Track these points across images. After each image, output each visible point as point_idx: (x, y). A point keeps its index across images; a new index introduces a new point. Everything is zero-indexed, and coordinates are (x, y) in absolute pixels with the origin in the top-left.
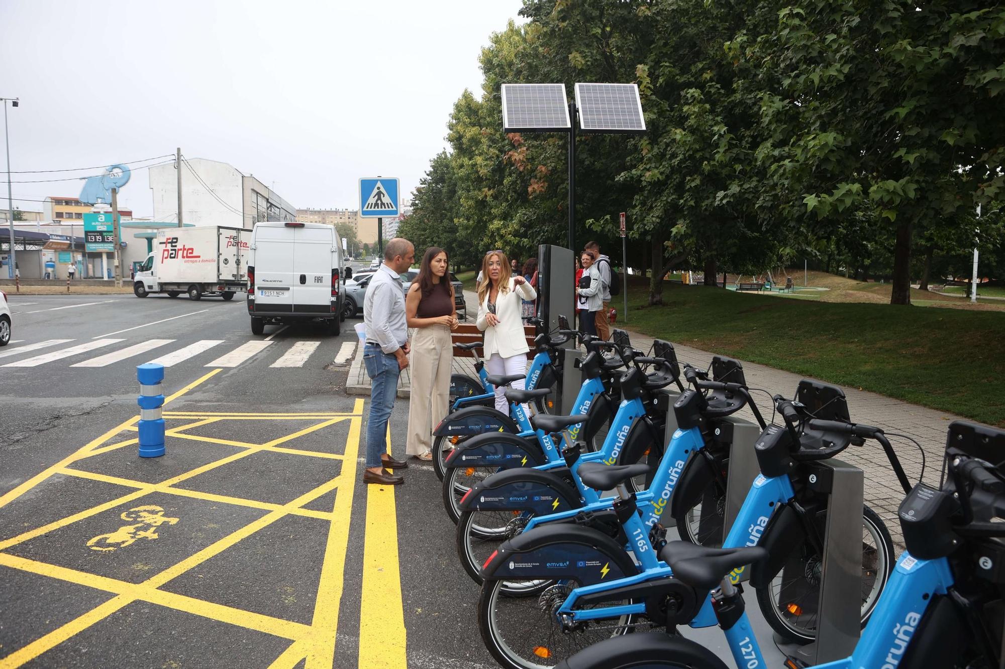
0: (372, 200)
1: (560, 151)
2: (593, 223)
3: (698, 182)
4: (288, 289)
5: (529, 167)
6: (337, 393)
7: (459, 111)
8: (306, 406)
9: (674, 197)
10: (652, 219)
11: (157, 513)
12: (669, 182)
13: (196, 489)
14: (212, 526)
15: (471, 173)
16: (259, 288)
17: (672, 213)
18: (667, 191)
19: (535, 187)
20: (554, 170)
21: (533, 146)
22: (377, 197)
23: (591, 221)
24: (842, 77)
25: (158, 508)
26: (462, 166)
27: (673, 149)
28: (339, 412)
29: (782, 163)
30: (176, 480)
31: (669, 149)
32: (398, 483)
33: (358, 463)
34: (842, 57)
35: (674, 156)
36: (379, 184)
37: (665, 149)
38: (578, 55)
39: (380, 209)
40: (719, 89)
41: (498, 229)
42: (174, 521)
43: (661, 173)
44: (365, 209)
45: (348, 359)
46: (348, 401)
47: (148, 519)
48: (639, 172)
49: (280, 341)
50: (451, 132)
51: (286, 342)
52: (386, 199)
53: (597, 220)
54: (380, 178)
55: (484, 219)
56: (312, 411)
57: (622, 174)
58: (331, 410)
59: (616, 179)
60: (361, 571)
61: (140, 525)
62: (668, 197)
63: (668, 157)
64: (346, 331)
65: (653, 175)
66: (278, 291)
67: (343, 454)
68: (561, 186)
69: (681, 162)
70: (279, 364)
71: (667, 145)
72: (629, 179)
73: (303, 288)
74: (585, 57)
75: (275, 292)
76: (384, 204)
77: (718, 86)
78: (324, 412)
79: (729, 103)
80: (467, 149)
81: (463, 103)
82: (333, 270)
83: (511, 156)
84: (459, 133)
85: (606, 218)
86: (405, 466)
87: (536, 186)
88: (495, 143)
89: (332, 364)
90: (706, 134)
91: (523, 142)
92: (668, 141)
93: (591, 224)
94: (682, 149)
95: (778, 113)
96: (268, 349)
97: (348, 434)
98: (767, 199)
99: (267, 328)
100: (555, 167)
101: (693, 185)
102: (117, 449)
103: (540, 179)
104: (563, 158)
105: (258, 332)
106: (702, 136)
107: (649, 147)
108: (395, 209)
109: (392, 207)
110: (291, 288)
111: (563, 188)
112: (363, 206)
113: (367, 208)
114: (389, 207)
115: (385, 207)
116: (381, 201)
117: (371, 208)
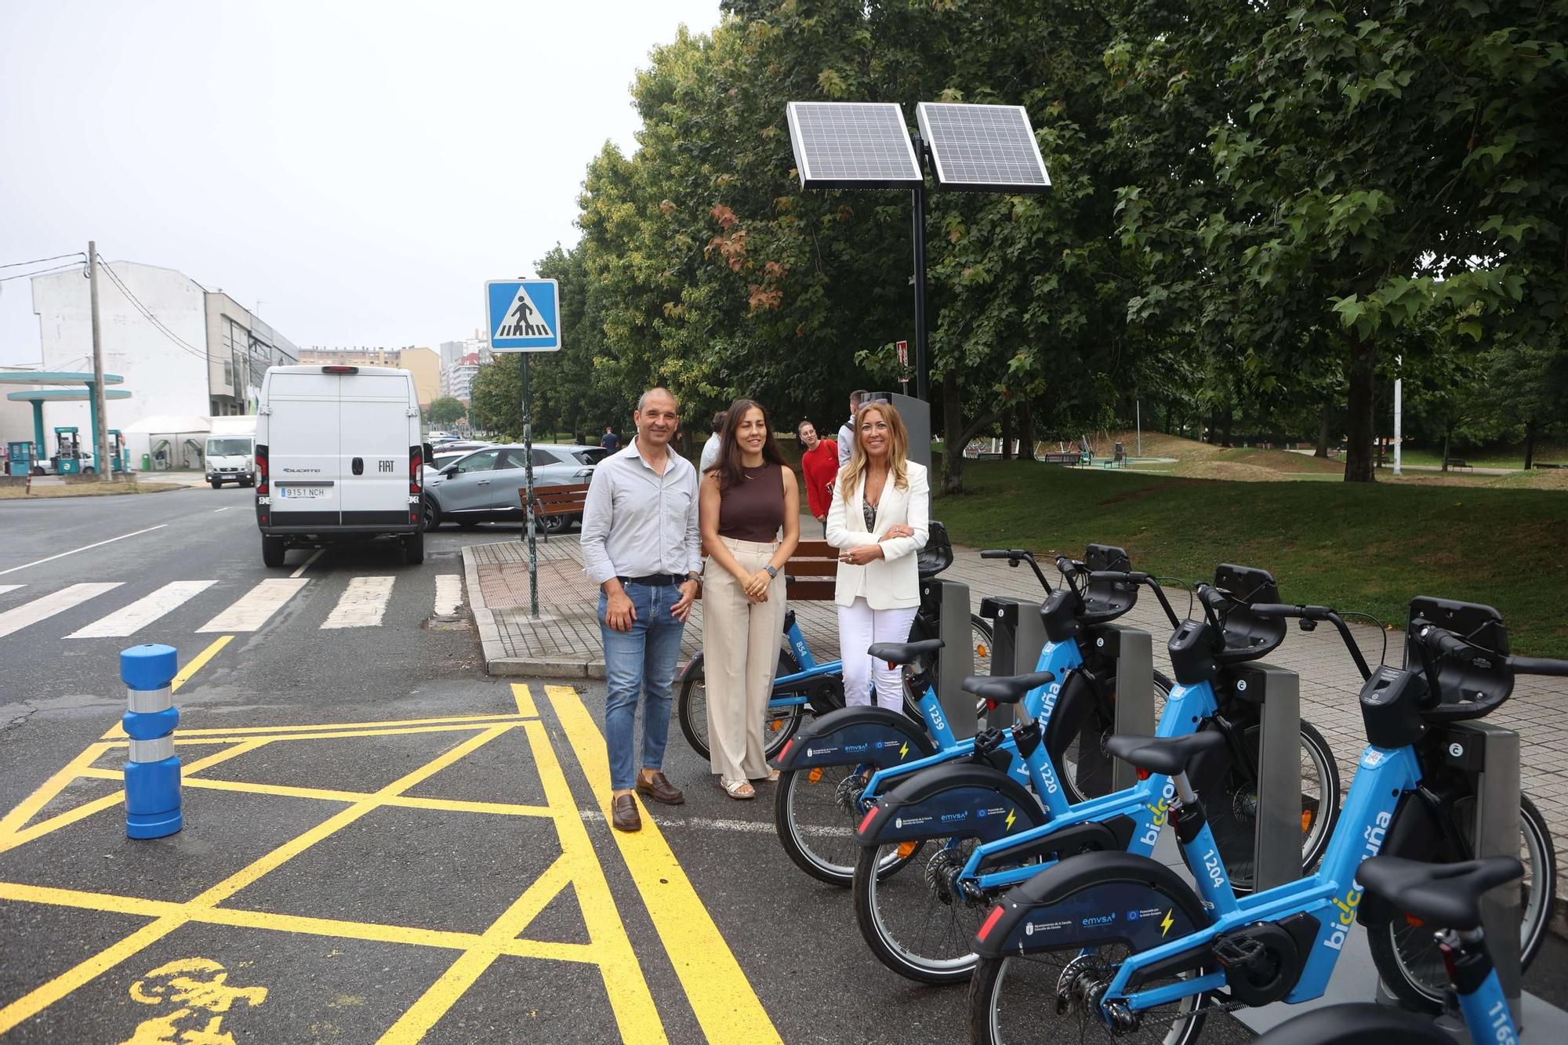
0: (510, 320)
1: (801, 238)
2: (868, 358)
3: (1053, 283)
4: (331, 484)
5: (750, 265)
6: (469, 674)
7: (599, 177)
8: (424, 705)
9: (1011, 310)
10: (977, 348)
11: (210, 977)
12: (1000, 286)
13: (278, 907)
14: (348, 1000)
15: (622, 281)
16: (277, 484)
17: (1010, 336)
18: (998, 301)
19: (760, 299)
20: (792, 272)
21: (755, 228)
22: (518, 315)
23: (863, 353)
24: (1398, 94)
25: (211, 965)
26: (605, 268)
27: (1006, 232)
28: (493, 713)
29: (1265, 245)
30: (226, 889)
31: (998, 230)
33: (587, 824)
34: (1395, 58)
35: (1008, 242)
36: (522, 292)
37: (992, 232)
38: (834, 75)
39: (524, 336)
40: (1076, 132)
41: (675, 374)
42: (257, 995)
43: (988, 271)
45: (457, 608)
46: (497, 690)
47: (198, 994)
48: (949, 271)
49: (319, 578)
50: (584, 212)
51: (333, 580)
53: (873, 351)
54: (522, 281)
55: (646, 356)
56: (439, 713)
58: (473, 709)
61: (182, 1013)
62: (1000, 310)
63: (997, 243)
65: (977, 274)
66: (312, 489)
67: (547, 805)
68: (803, 297)
69: (1023, 251)
70: (335, 620)
71: (994, 225)
73: (358, 481)
74: (845, 78)
75: (307, 490)
76: (532, 327)
77: (1076, 126)
78: (463, 713)
79: (1094, 155)
80: (612, 241)
81: (605, 163)
82: (412, 449)
83: (719, 246)
84: (599, 213)
85: (887, 347)
87: (763, 297)
88: (684, 226)
89: (432, 618)
90: (1064, 205)
91: (737, 222)
92: (996, 217)
93: (864, 359)
94: (1024, 230)
95: (1246, 161)
96: (304, 593)
97: (533, 759)
98: (1222, 308)
99: (290, 555)
100: (796, 263)
101: (1046, 288)
102: (75, 824)
103: (770, 284)
104: (807, 249)
105: (276, 561)
106: (1058, 207)
107: (962, 228)
108: (551, 335)
109: (547, 333)
110: (336, 482)
111: (807, 300)
112: (493, 333)
113: (502, 334)
114: (540, 333)
115: (534, 334)
116: (527, 322)
117: (508, 334)
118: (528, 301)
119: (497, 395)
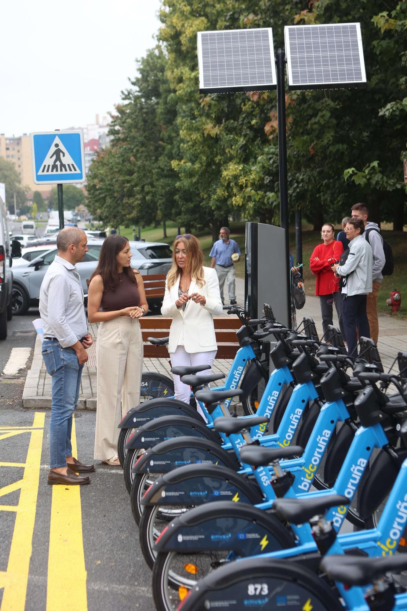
0: (49, 161)
2: (354, 174)
6: (10, 407)
22: (54, 157)
23: (350, 170)
28: (16, 426)
32: (85, 483)
33: (42, 470)
36: (57, 140)
39: (59, 172)
41: (236, 177)
44: (40, 173)
45: (21, 370)
46: (26, 415)
50: (163, 26)
52: (67, 159)
53: (360, 169)
54: (57, 132)
57: (389, 106)
58: (5, 424)
59: (381, 114)
60: (48, 542)
64: (14, 333)
67: (25, 463)
68: (313, 120)
72: (397, 113)
76: (64, 166)
84: (174, 27)
85: (372, 165)
86: (92, 470)
89: (1, 376)
93: (351, 176)
97: (28, 445)
108: (78, 171)
109: (75, 170)
111: (315, 123)
112: (37, 170)
113: (43, 171)
114: (71, 170)
115: (66, 170)
116: (61, 162)
117: (48, 171)
118: (62, 147)
119: (101, 189)
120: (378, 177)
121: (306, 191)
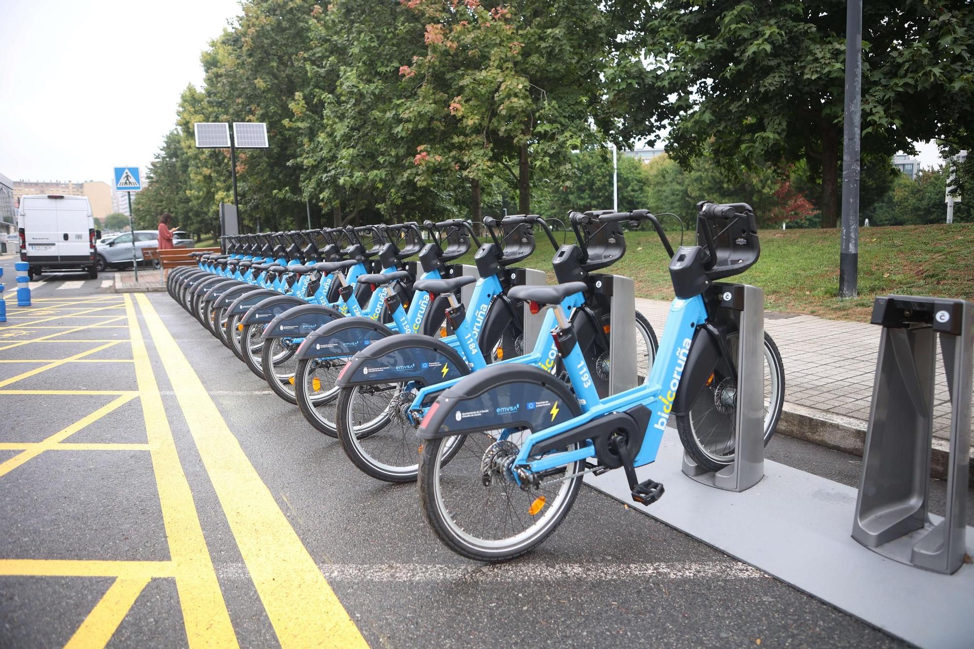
0: (123, 180)
2: (277, 193)
4: (54, 244)
7: (185, 101)
16: (30, 245)
22: (126, 178)
23: (275, 191)
36: (127, 171)
38: (261, 81)
39: (128, 186)
41: (223, 199)
43: (315, 161)
44: (118, 186)
48: (302, 160)
49: (51, 282)
50: (179, 118)
51: (56, 283)
52: (132, 180)
53: (280, 190)
54: (127, 167)
55: (213, 190)
57: (291, 161)
59: (287, 165)
68: (259, 167)
72: (295, 164)
73: (66, 243)
75: (44, 247)
76: (131, 183)
81: (188, 93)
82: (90, 230)
84: (185, 119)
89: (101, 287)
107: (309, 143)
109: (137, 185)
110: (56, 244)
112: (117, 184)
113: (120, 185)
114: (134, 185)
115: (132, 185)
116: (129, 181)
117: (122, 185)
118: (129, 174)
120: (289, 195)
121: (259, 204)
